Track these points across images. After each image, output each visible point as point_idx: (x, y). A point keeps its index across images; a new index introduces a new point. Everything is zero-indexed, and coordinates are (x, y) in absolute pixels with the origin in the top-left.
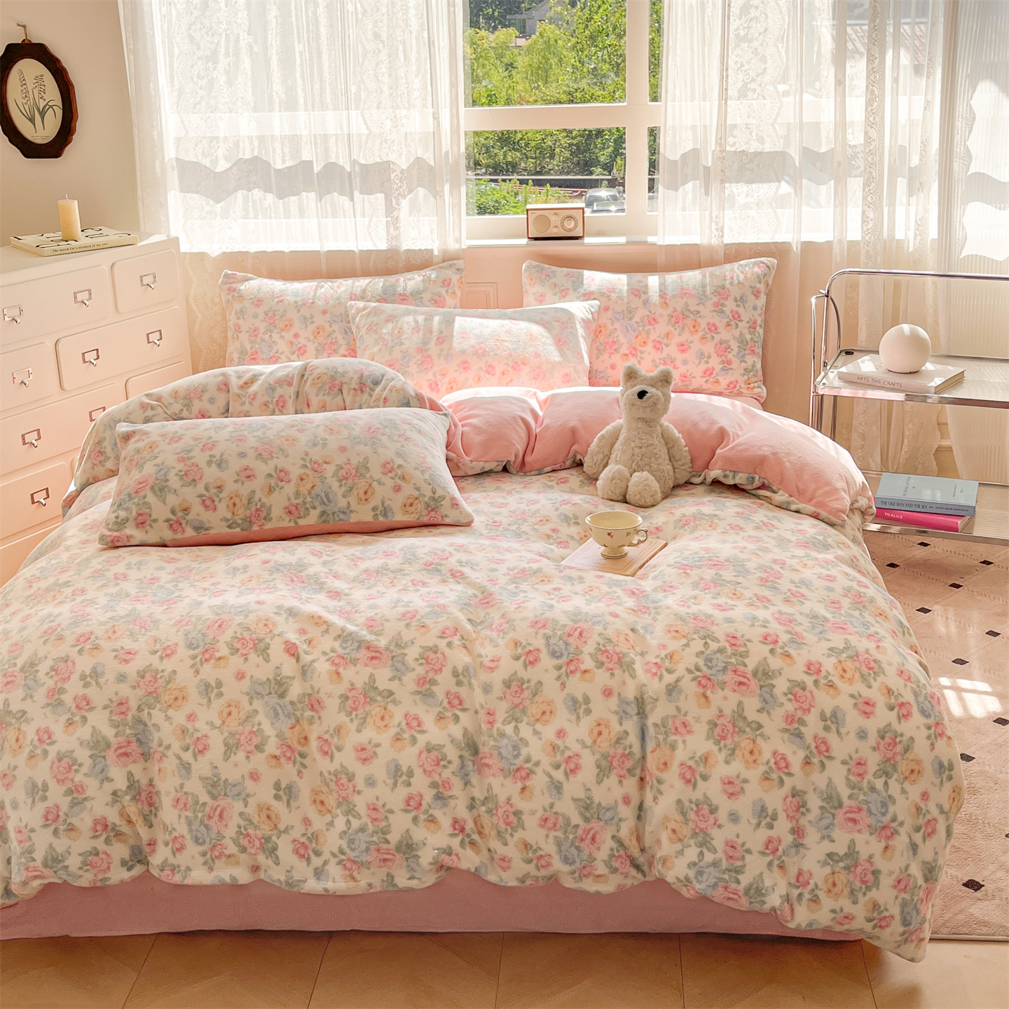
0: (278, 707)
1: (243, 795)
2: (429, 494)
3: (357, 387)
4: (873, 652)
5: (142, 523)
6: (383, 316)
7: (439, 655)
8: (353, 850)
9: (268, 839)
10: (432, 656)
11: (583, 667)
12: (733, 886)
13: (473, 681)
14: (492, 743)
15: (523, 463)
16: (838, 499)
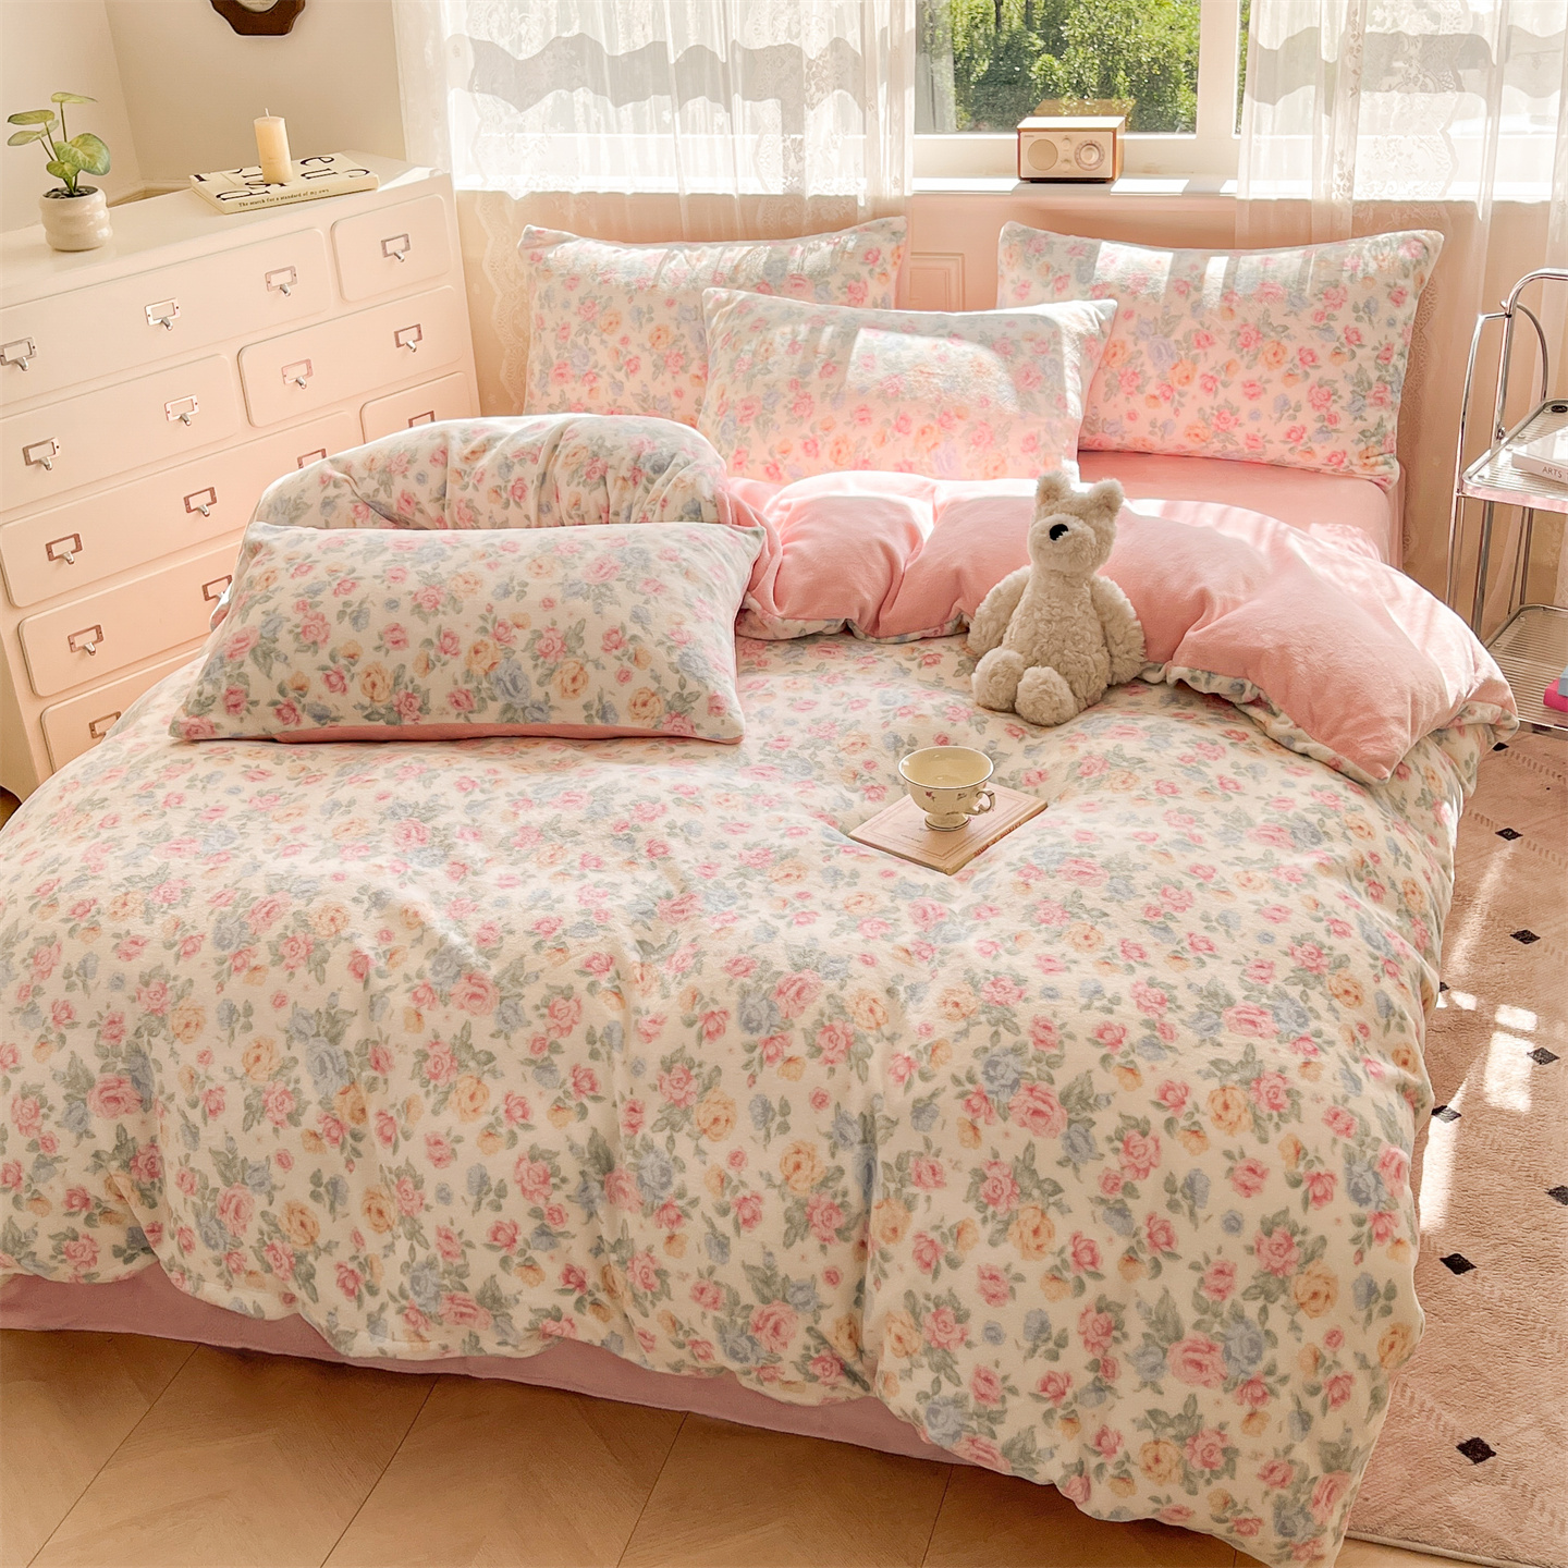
0: (327, 1059)
1: (267, 1187)
2: (674, 688)
3: (628, 475)
4: (1293, 1075)
5: (235, 706)
6: (749, 320)
7: (572, 1003)
8: (418, 1294)
9: (301, 1259)
10: (561, 1003)
11: (788, 1052)
12: (985, 1439)
13: (616, 1055)
14: (630, 1159)
15: (877, 622)
16: (1378, 739)
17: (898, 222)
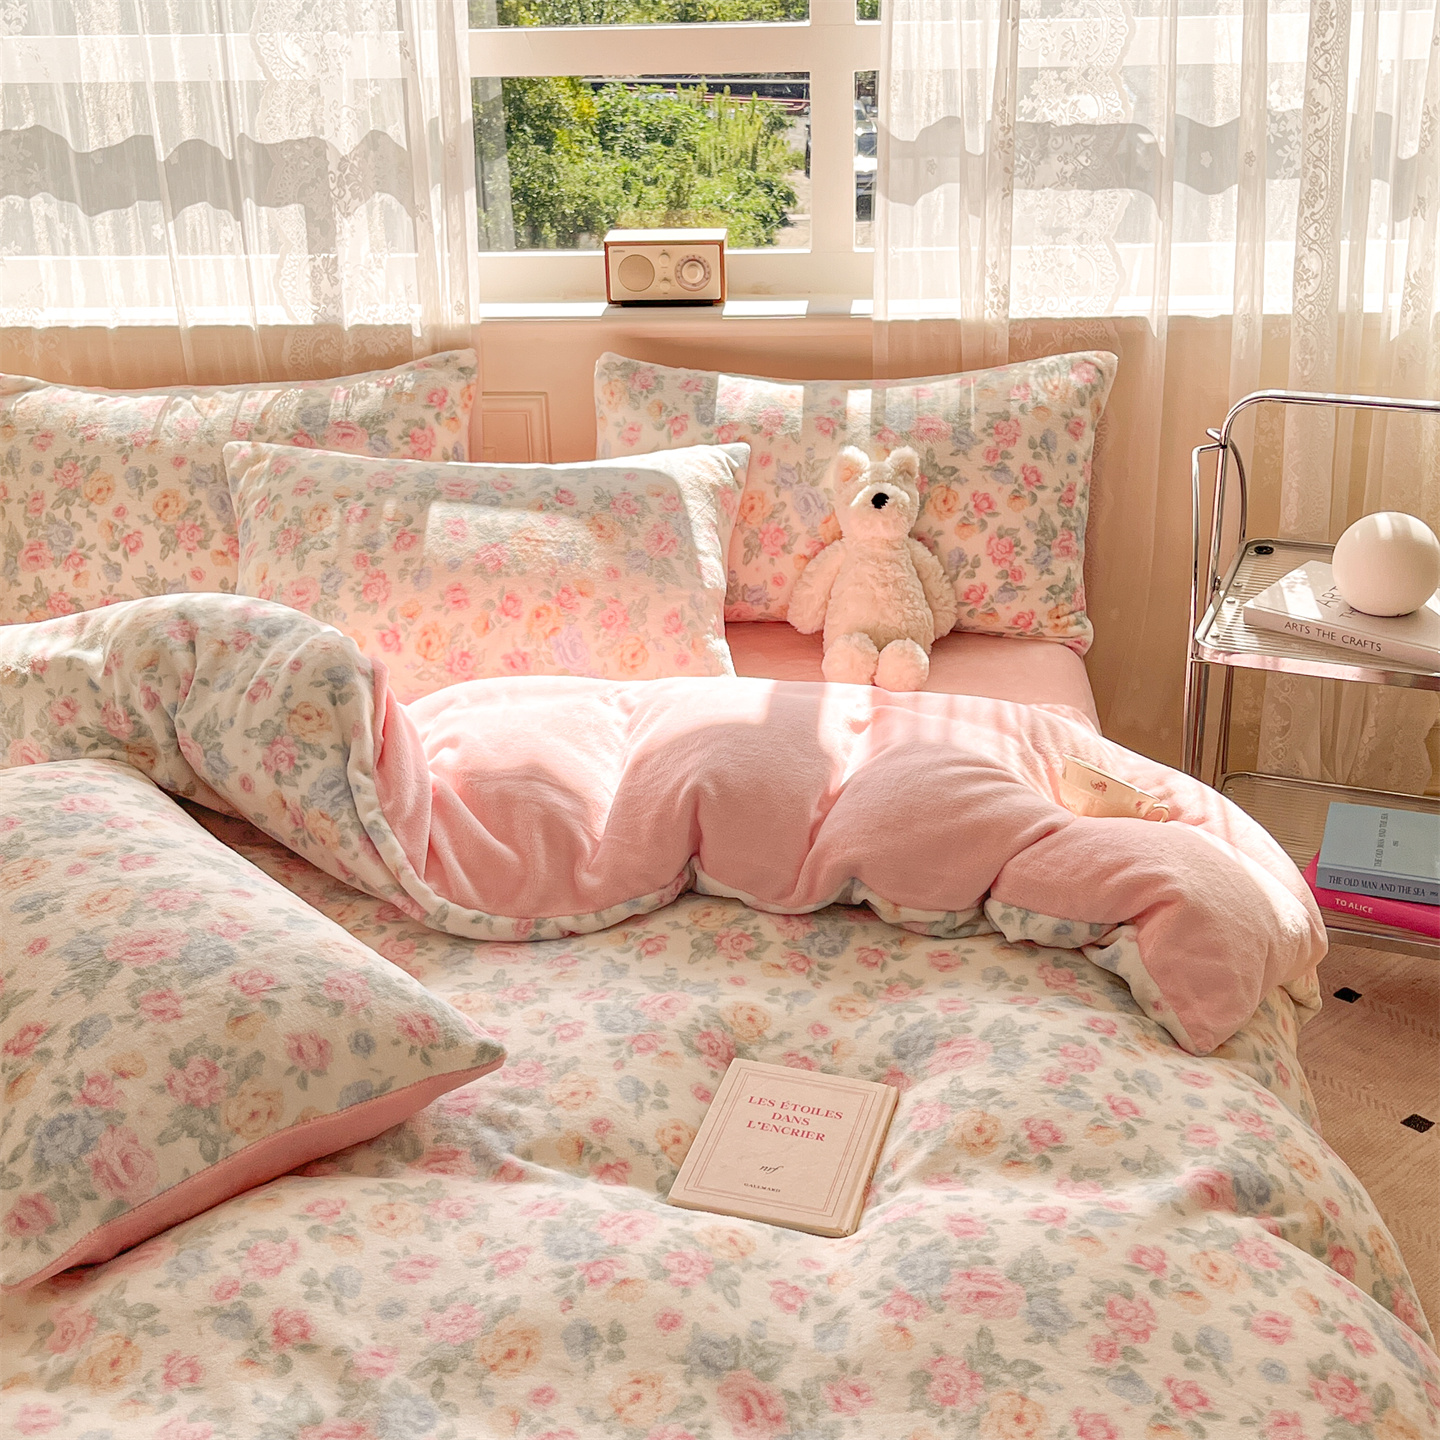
6: (291, 481)
17: (466, 357)
